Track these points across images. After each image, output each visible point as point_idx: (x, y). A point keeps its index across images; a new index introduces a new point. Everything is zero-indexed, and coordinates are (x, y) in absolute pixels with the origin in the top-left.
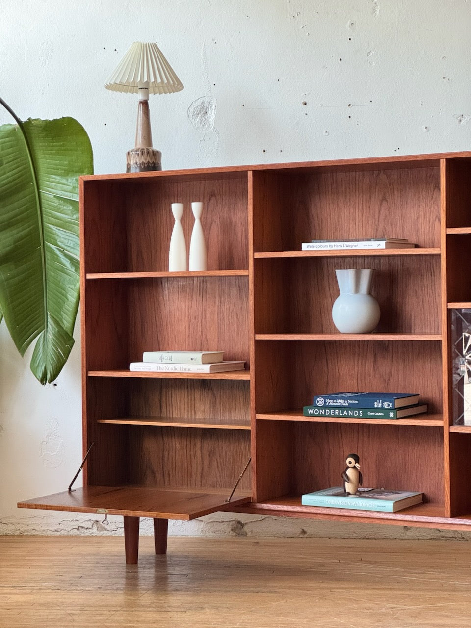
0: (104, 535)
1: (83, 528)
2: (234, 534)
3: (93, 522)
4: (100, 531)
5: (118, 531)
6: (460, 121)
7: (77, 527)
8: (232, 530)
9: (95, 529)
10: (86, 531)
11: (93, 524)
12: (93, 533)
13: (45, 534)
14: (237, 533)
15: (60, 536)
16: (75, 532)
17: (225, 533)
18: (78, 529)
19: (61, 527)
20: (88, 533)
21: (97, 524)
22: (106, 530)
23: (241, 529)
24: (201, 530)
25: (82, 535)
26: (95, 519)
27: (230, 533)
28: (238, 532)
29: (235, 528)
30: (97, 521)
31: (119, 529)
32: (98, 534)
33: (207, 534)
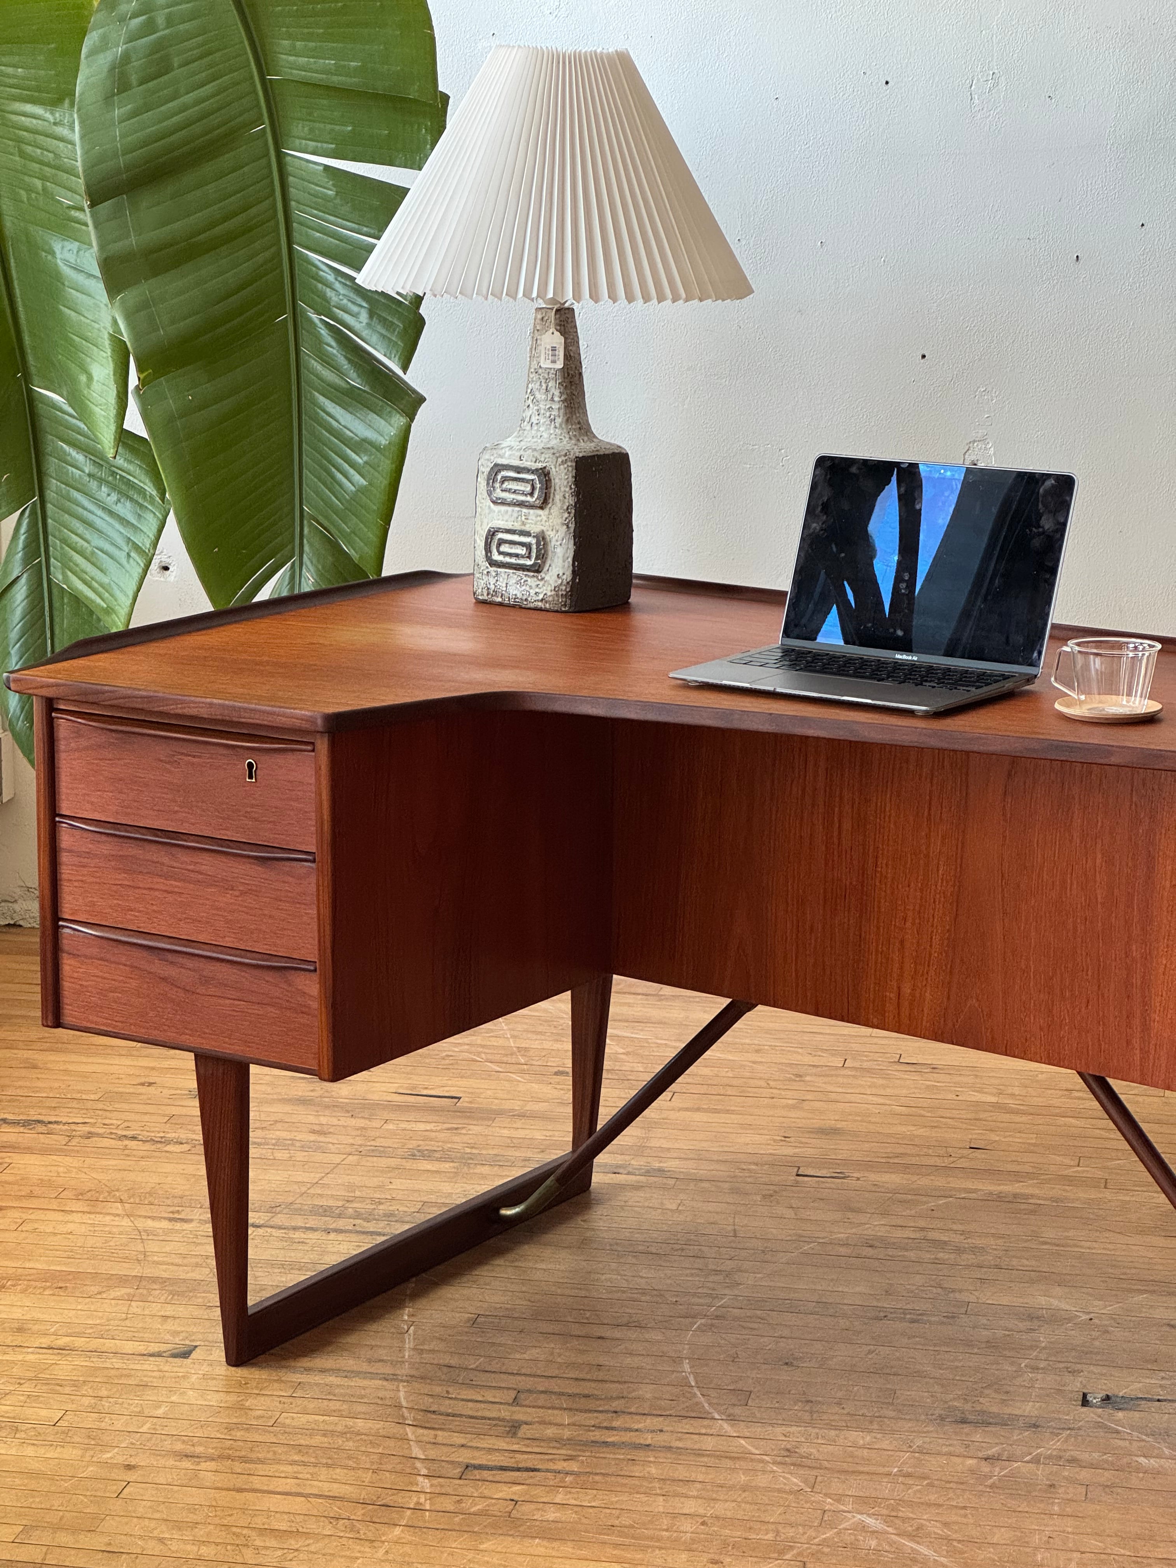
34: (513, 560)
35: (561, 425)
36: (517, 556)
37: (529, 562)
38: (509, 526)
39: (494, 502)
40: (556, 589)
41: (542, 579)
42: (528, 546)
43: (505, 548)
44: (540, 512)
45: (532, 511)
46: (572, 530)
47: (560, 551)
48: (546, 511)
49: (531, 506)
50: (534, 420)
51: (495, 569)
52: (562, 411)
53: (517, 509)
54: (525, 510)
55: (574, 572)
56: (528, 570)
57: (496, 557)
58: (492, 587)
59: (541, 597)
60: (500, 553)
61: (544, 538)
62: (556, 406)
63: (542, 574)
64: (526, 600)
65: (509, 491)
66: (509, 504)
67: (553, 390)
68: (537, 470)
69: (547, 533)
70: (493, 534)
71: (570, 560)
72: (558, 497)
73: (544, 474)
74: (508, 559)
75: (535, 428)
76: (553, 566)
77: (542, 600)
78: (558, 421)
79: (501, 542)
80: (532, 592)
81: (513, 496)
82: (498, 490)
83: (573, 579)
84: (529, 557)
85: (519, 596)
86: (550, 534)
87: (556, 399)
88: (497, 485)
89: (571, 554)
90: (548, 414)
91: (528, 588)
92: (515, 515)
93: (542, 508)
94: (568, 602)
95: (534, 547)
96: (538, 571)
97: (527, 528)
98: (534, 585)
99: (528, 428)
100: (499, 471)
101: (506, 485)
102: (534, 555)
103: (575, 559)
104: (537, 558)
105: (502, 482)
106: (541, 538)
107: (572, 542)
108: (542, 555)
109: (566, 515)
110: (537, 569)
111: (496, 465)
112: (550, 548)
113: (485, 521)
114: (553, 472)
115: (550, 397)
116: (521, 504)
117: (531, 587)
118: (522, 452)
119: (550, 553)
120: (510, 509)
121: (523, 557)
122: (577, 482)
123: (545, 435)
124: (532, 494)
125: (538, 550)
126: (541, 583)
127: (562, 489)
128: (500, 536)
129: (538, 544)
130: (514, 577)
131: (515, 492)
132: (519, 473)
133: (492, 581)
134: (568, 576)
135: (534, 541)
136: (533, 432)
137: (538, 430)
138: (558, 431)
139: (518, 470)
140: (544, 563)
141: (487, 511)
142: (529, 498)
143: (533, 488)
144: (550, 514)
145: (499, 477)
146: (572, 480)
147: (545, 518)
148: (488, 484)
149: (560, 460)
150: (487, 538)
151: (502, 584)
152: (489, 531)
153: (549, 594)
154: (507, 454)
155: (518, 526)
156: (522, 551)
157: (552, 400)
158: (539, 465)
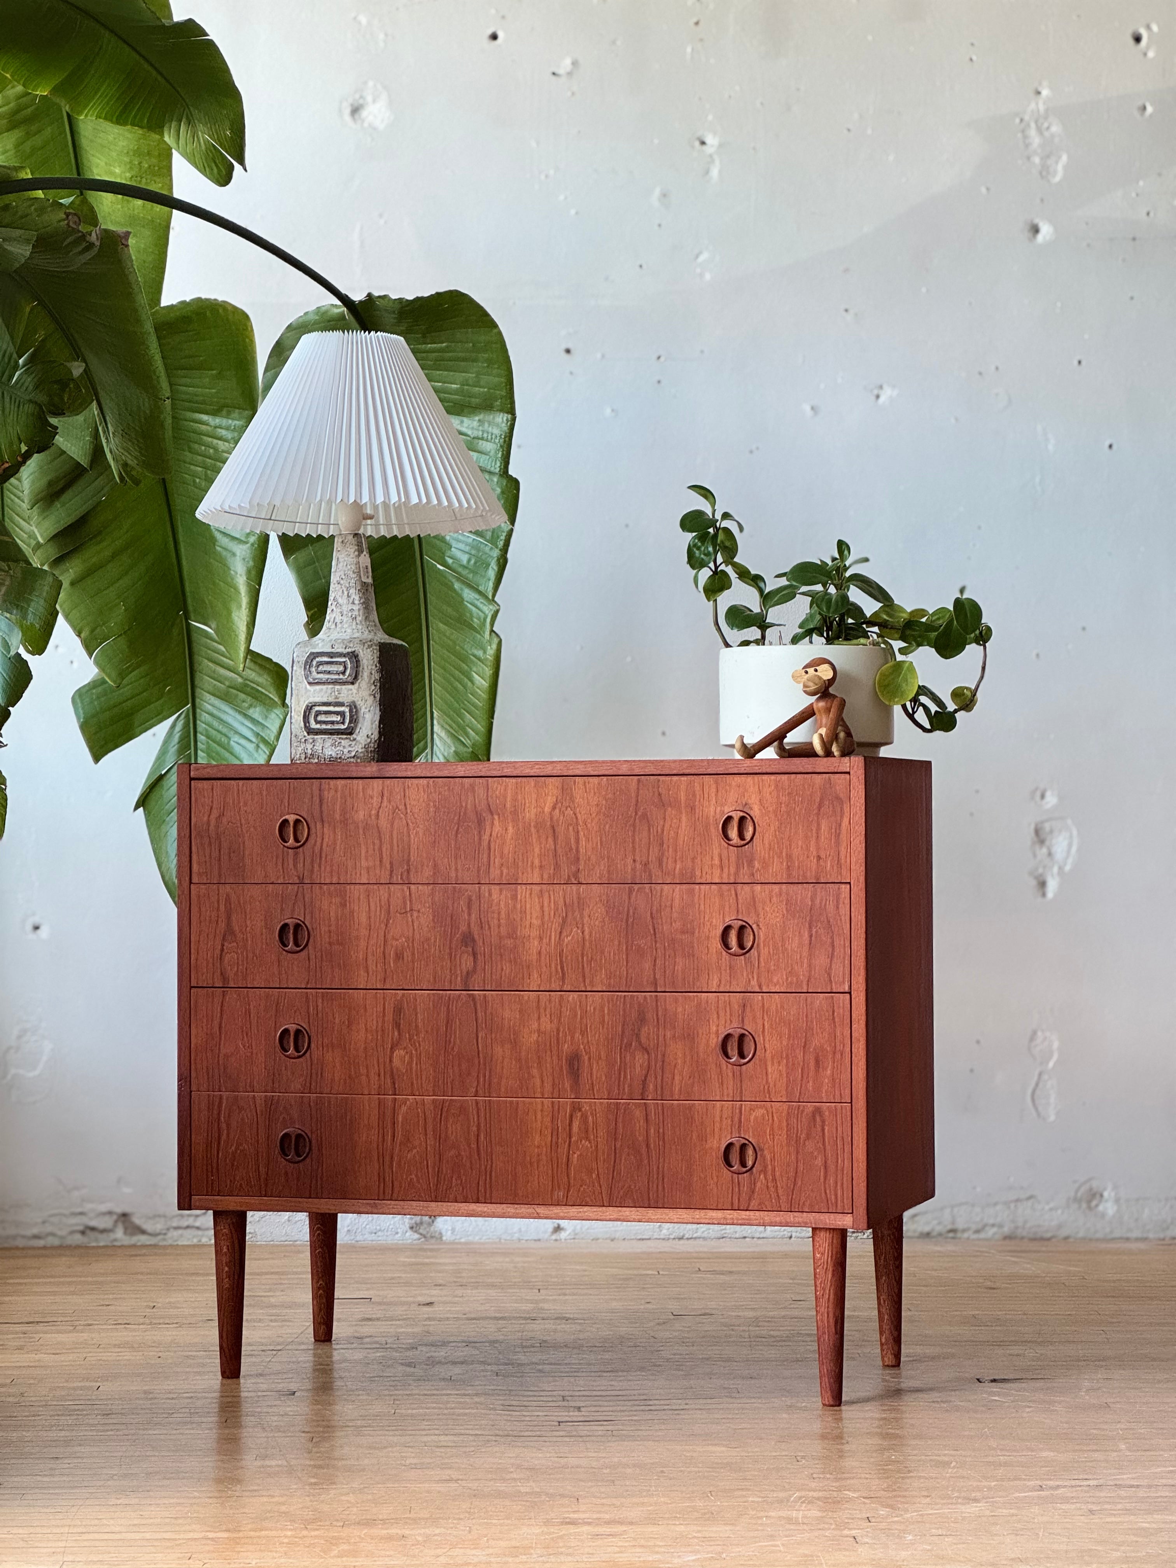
0: (139, 1244)
1: (93, 1229)
2: (416, 1236)
3: (115, 1217)
4: (132, 1234)
5: (170, 1235)
6: (878, 397)
7: (81, 1228)
8: (412, 1228)
9: (119, 1233)
10: (100, 1236)
11: (116, 1222)
12: (115, 1240)
13: (11, 1243)
14: (421, 1234)
15: (45, 1248)
16: (78, 1239)
17: (397, 1233)
18: (83, 1233)
19: (49, 1228)
20: (103, 1240)
21: (124, 1222)
22: (143, 1232)
23: (430, 1225)
24: (346, 1229)
25: (94, 1244)
26: (119, 1210)
27: (408, 1234)
28: (424, 1232)
29: (416, 1224)
30: (124, 1215)
31: (172, 1230)
32: (127, 1240)
33: (358, 1238)
34: (329, 727)
35: (361, 622)
36: (332, 723)
37: (343, 727)
38: (325, 700)
39: (310, 683)
40: (366, 747)
41: (354, 740)
42: (342, 714)
43: (321, 718)
44: (351, 687)
45: (344, 687)
46: (378, 699)
47: (368, 716)
48: (356, 685)
49: (344, 683)
50: (338, 620)
51: (312, 736)
52: (361, 612)
53: (330, 686)
54: (337, 687)
55: (380, 732)
56: (342, 734)
57: (313, 725)
58: (309, 752)
59: (353, 754)
60: (317, 722)
61: (355, 707)
62: (356, 608)
63: (354, 736)
64: (340, 758)
65: (325, 672)
66: (324, 683)
67: (353, 596)
68: (348, 653)
69: (358, 703)
70: (311, 709)
71: (377, 723)
72: (366, 674)
73: (354, 656)
74: (324, 727)
75: (339, 626)
76: (364, 728)
77: (354, 757)
78: (359, 619)
79: (318, 713)
80: (346, 751)
81: (327, 676)
82: (314, 674)
83: (380, 738)
84: (343, 723)
85: (334, 755)
86: (360, 703)
87: (357, 602)
88: (313, 669)
89: (377, 718)
90: (350, 614)
91: (341, 748)
92: (329, 691)
93: (353, 683)
94: (376, 756)
95: (348, 714)
96: (351, 734)
97: (340, 700)
98: (347, 745)
99: (333, 626)
100: (315, 658)
101: (321, 668)
102: (347, 721)
103: (380, 723)
104: (350, 722)
105: (318, 666)
106: (353, 707)
107: (378, 708)
108: (354, 719)
109: (373, 687)
110: (349, 732)
111: (312, 654)
112: (361, 714)
113: (302, 700)
114: (361, 655)
115: (351, 601)
116: (335, 682)
117: (344, 747)
118: (333, 642)
119: (361, 719)
120: (324, 687)
121: (338, 723)
122: (380, 662)
123: (349, 631)
124: (344, 673)
125: (351, 716)
126: (353, 743)
127: (370, 667)
128: (317, 708)
129: (351, 711)
130: (329, 740)
131: (329, 673)
132: (332, 657)
133: (309, 746)
134: (376, 736)
135: (347, 710)
136: (338, 629)
137: (342, 627)
138: (360, 627)
139: (330, 655)
140: (356, 726)
141: (304, 691)
142: (341, 676)
143: (345, 668)
144: (359, 687)
145: (314, 663)
146: (376, 660)
147: (355, 691)
148: (305, 668)
149: (366, 645)
150: (305, 712)
151: (318, 747)
152: (307, 706)
153: (360, 751)
154: (320, 645)
155: (331, 700)
156: (339, 718)
157: (353, 603)
158: (350, 650)
